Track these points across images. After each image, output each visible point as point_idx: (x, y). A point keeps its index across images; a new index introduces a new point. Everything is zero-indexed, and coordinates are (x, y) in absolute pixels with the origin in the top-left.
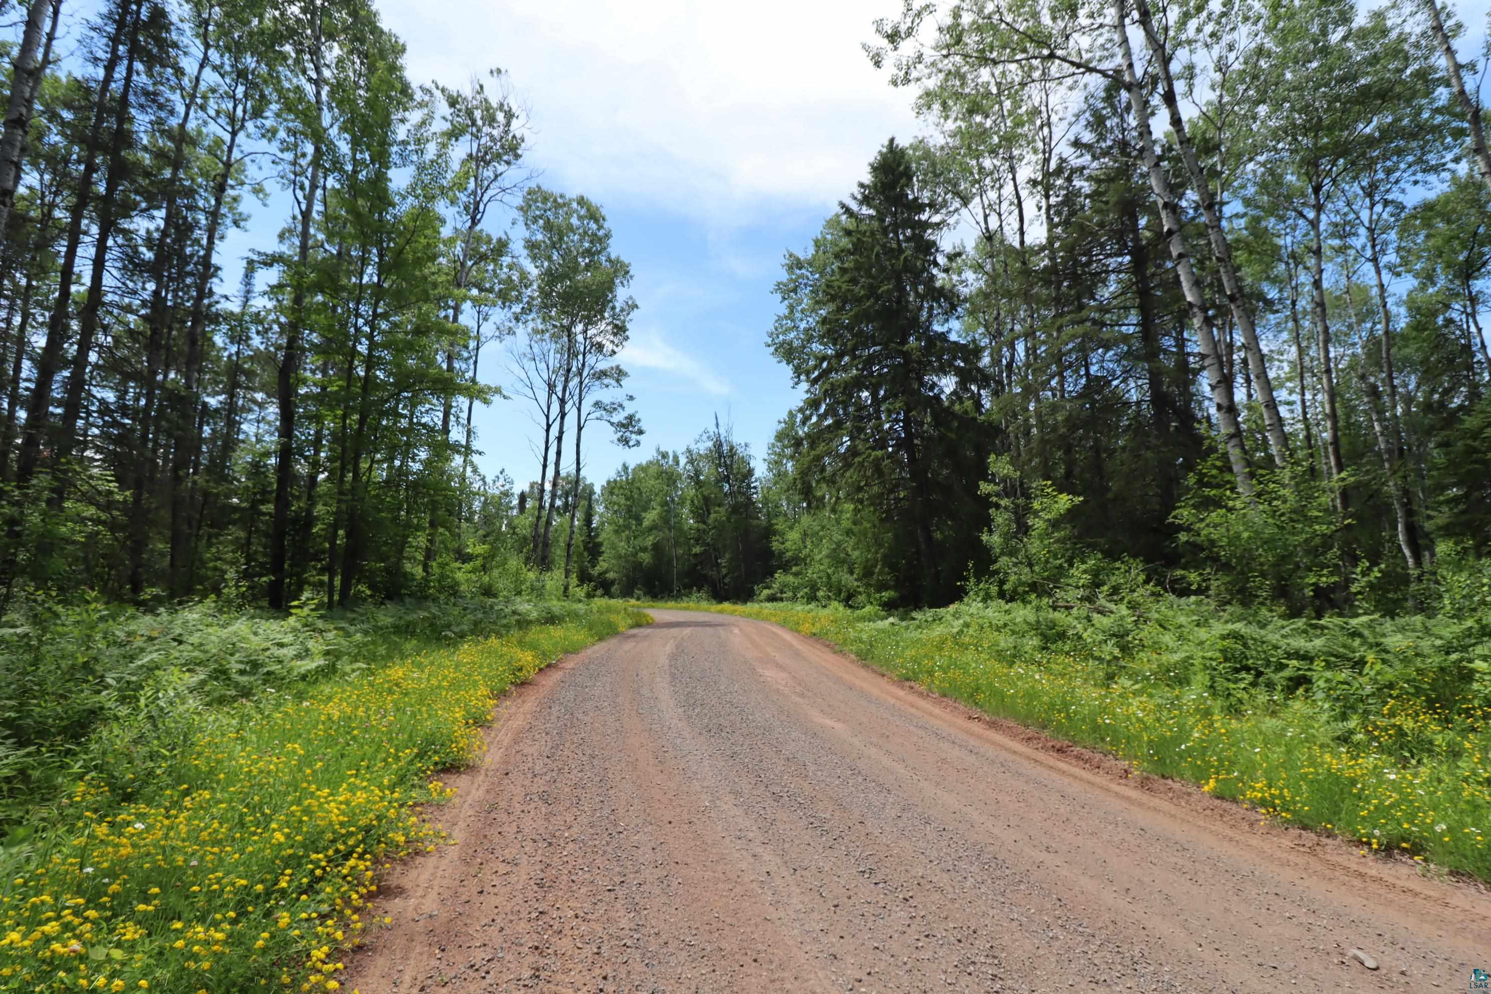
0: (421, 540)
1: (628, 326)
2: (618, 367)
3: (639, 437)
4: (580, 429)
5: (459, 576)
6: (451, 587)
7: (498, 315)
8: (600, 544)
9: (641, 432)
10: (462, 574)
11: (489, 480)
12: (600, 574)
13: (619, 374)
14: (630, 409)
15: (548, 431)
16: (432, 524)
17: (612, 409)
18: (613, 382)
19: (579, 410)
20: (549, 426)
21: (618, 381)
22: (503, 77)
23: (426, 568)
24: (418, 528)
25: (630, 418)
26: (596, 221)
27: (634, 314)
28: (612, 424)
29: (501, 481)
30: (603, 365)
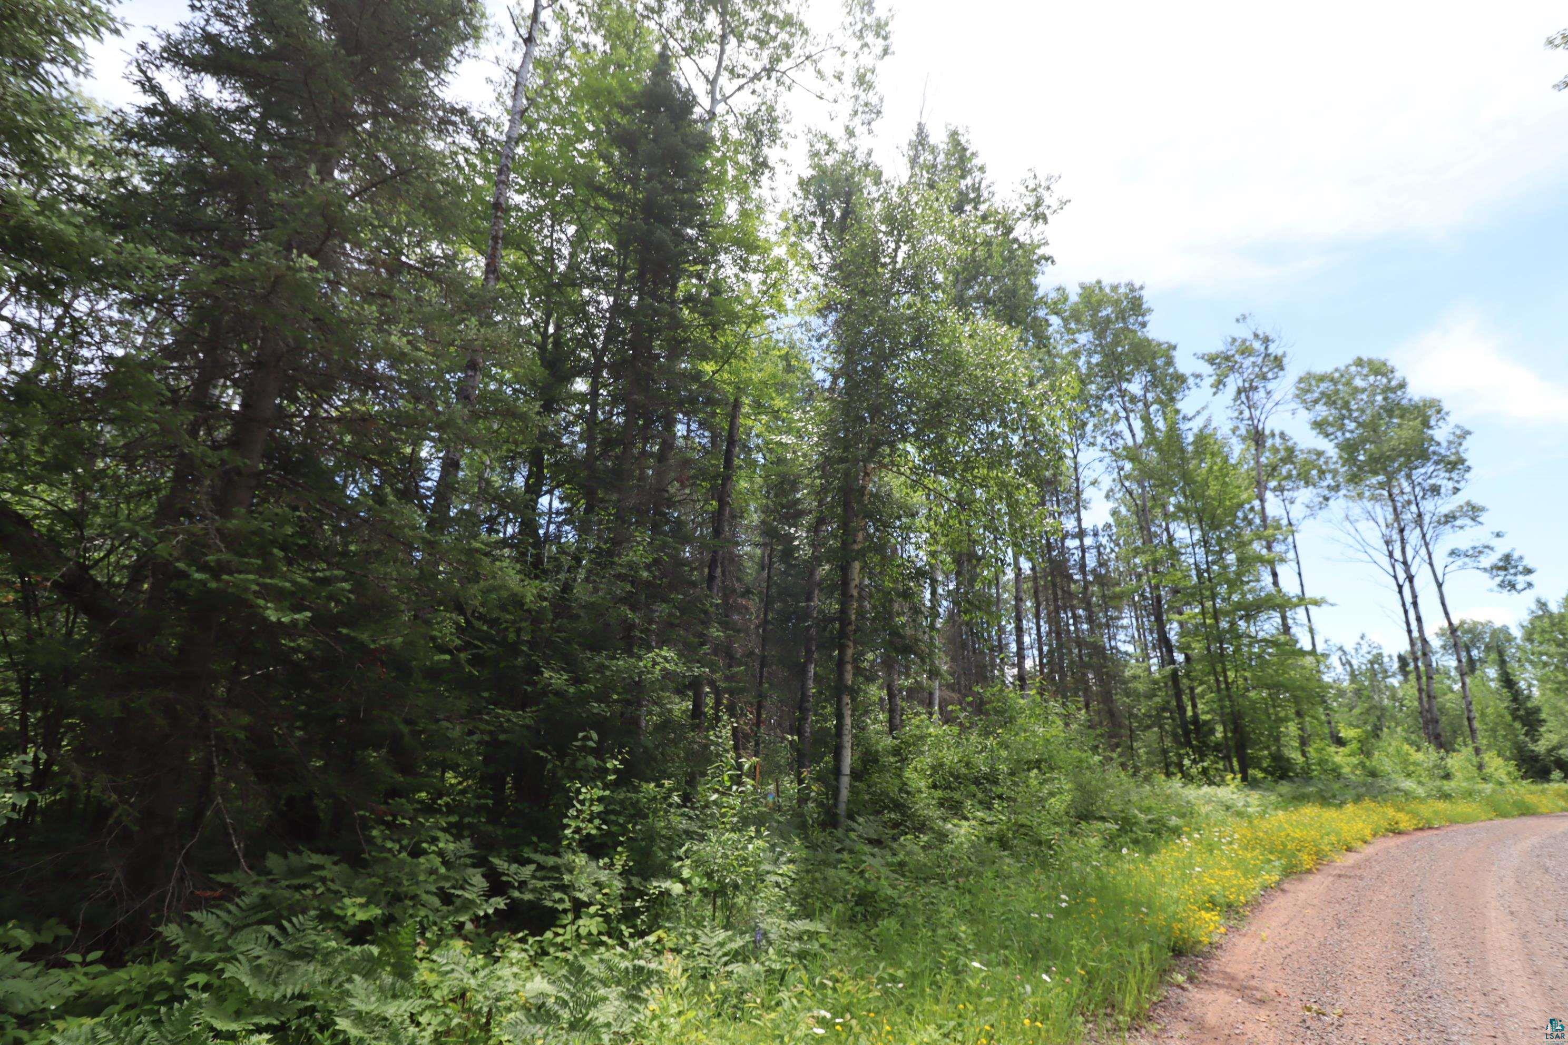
0: (1292, 728)
1: (1464, 456)
2: (1468, 503)
3: (1529, 578)
4: (1440, 586)
5: (1338, 759)
6: (1334, 770)
7: (1305, 495)
8: (1538, 710)
9: (1528, 571)
10: (1340, 757)
11: (1349, 648)
12: (1550, 751)
13: (1474, 511)
14: (1501, 548)
15: (1400, 592)
16: (1299, 714)
17: (1477, 553)
18: (1468, 521)
19: (1431, 564)
20: (1400, 587)
21: (1473, 519)
22: (1248, 320)
23: (1304, 754)
24: (1286, 720)
25: (1507, 558)
26: (1384, 375)
27: (1467, 443)
28: (1485, 570)
29: (1365, 649)
30: (1446, 505)
